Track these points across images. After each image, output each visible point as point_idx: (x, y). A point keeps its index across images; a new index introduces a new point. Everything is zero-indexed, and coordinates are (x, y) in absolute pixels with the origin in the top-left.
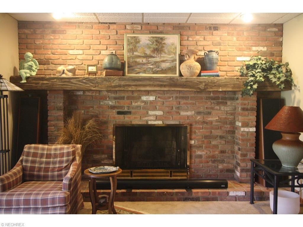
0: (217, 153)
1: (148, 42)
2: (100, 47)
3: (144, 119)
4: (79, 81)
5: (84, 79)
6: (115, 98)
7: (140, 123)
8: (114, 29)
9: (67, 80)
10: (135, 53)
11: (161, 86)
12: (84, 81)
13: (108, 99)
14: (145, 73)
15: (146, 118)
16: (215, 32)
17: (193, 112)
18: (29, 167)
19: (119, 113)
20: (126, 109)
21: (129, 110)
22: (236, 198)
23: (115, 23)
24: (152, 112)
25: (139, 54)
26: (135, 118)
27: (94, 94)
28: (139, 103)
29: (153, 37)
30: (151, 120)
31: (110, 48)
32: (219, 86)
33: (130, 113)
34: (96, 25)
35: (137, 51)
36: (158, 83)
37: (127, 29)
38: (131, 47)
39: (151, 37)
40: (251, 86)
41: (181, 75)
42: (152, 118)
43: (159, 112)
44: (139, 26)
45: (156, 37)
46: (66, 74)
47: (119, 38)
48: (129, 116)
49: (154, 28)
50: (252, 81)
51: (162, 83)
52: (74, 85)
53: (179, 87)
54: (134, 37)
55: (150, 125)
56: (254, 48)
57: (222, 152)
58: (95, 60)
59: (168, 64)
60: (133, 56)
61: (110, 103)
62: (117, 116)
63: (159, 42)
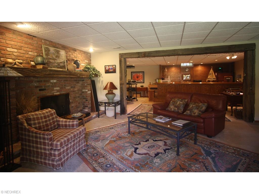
0: (78, 104)
1: (53, 52)
2: (28, 49)
3: (52, 92)
4: (29, 71)
5: (32, 70)
6: (38, 82)
7: (51, 95)
8: (36, 40)
9: (21, 70)
10: (49, 57)
11: (66, 75)
12: (32, 71)
13: (34, 82)
14: (54, 68)
15: (53, 92)
16: (75, 52)
17: (70, 87)
18: (38, 127)
19: (40, 90)
20: (43, 88)
21: (45, 88)
22: (95, 118)
23: (36, 37)
24: (55, 88)
25: (50, 57)
26: (48, 92)
27: (26, 79)
28: (49, 84)
29: (56, 50)
30: (55, 93)
31: (34, 51)
32: (83, 75)
33: (45, 89)
34: (25, 35)
35: (49, 56)
36: (65, 73)
37: (42, 42)
38: (47, 53)
39: (55, 49)
40: (92, 75)
41: (68, 70)
42: (55, 91)
43: (58, 88)
44: (48, 42)
45: (57, 50)
46: (17, 65)
47: (39, 46)
48: (45, 91)
49: (55, 45)
50: (92, 74)
51: (66, 73)
52: (25, 73)
53: (72, 76)
54: (47, 48)
55: (55, 95)
56: (85, 61)
57: (79, 103)
58: (25, 57)
59: (62, 64)
60: (48, 58)
61: (35, 85)
62: (39, 92)
63: (58, 53)
